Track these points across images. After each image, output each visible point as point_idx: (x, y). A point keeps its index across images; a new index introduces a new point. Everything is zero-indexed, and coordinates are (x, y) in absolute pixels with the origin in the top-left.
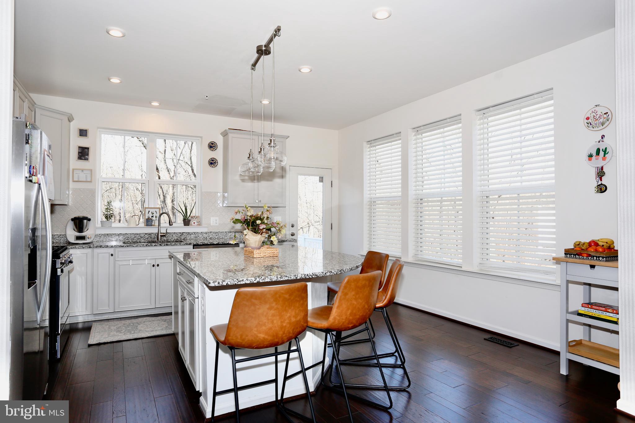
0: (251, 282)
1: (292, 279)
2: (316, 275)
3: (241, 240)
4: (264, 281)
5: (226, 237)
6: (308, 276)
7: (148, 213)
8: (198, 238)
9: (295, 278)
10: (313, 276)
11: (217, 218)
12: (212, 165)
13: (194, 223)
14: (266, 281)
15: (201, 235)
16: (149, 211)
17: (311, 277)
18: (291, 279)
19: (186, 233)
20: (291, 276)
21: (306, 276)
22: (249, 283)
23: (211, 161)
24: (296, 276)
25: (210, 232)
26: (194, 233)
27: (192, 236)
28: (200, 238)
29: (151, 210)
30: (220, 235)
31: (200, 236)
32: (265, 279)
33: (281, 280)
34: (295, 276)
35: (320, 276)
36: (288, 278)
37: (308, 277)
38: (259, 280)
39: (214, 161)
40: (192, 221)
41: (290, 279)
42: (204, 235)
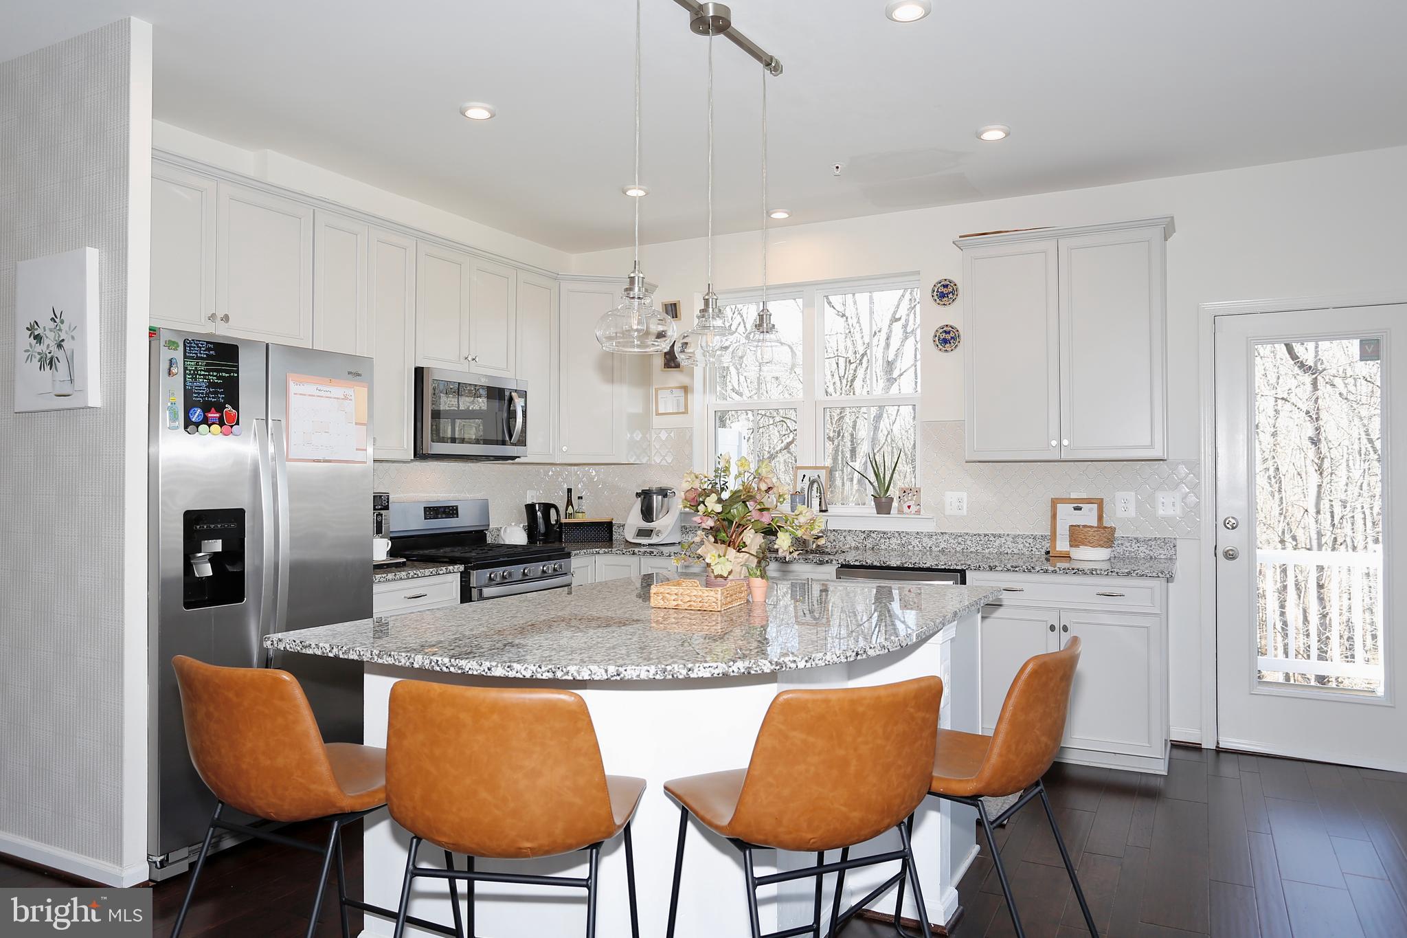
0: (324, 653)
1: (402, 663)
2: (459, 668)
3: (1034, 560)
4: (346, 657)
5: (987, 551)
6: (438, 665)
7: (802, 480)
8: (909, 547)
9: (408, 664)
10: (452, 669)
11: (964, 495)
12: (948, 345)
13: (909, 507)
14: (351, 657)
15: (917, 541)
16: (804, 476)
17: (445, 669)
18: (400, 664)
19: (879, 532)
20: (400, 657)
21: (433, 664)
22: (320, 654)
23: (944, 334)
24: (411, 660)
25: (942, 533)
26: (897, 535)
27: (893, 541)
28: (914, 547)
29: (808, 473)
30: (969, 542)
31: (915, 542)
32: (349, 652)
33: (380, 661)
34: (409, 659)
35: (470, 672)
36: (395, 660)
37: (438, 669)
38: (337, 653)
39: (952, 334)
40: (905, 502)
41: (397, 663)
42: (925, 540)
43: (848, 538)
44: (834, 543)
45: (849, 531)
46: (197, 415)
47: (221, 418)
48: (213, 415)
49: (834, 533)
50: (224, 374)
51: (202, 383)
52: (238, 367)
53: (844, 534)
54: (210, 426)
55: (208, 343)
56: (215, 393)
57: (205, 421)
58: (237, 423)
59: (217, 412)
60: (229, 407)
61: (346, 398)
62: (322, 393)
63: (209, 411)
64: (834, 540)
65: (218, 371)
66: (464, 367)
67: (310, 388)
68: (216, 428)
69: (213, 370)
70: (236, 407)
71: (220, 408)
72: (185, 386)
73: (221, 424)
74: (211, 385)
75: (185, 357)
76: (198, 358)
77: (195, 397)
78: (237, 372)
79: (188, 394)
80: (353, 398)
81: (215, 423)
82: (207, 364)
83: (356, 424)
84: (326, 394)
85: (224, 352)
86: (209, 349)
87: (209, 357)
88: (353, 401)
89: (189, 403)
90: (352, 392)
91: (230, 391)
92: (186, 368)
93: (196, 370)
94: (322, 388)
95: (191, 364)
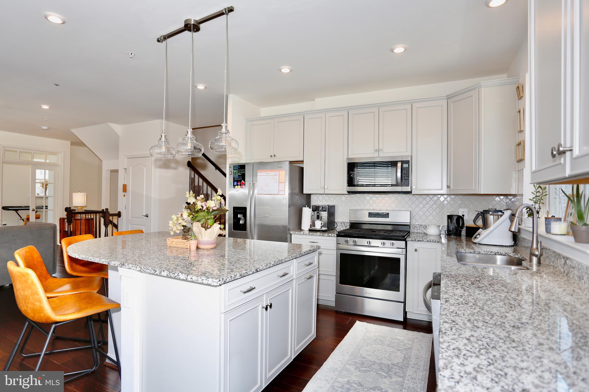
46: (235, 183)
47: (241, 184)
48: (239, 183)
50: (242, 173)
51: (237, 175)
52: (245, 170)
54: (238, 186)
55: (238, 165)
56: (240, 178)
57: (237, 185)
58: (245, 185)
61: (275, 175)
62: (266, 175)
66: (376, 155)
67: (264, 174)
68: (239, 186)
69: (239, 172)
70: (244, 181)
71: (240, 181)
73: (241, 185)
74: (239, 176)
76: (236, 170)
77: (235, 179)
78: (245, 172)
79: (234, 178)
80: (278, 175)
81: (239, 185)
82: (238, 171)
83: (279, 183)
84: (268, 175)
85: (242, 167)
86: (238, 167)
87: (239, 169)
88: (278, 176)
89: (234, 181)
90: (278, 173)
91: (243, 177)
92: (234, 173)
93: (236, 172)
94: (267, 173)
95: (235, 171)
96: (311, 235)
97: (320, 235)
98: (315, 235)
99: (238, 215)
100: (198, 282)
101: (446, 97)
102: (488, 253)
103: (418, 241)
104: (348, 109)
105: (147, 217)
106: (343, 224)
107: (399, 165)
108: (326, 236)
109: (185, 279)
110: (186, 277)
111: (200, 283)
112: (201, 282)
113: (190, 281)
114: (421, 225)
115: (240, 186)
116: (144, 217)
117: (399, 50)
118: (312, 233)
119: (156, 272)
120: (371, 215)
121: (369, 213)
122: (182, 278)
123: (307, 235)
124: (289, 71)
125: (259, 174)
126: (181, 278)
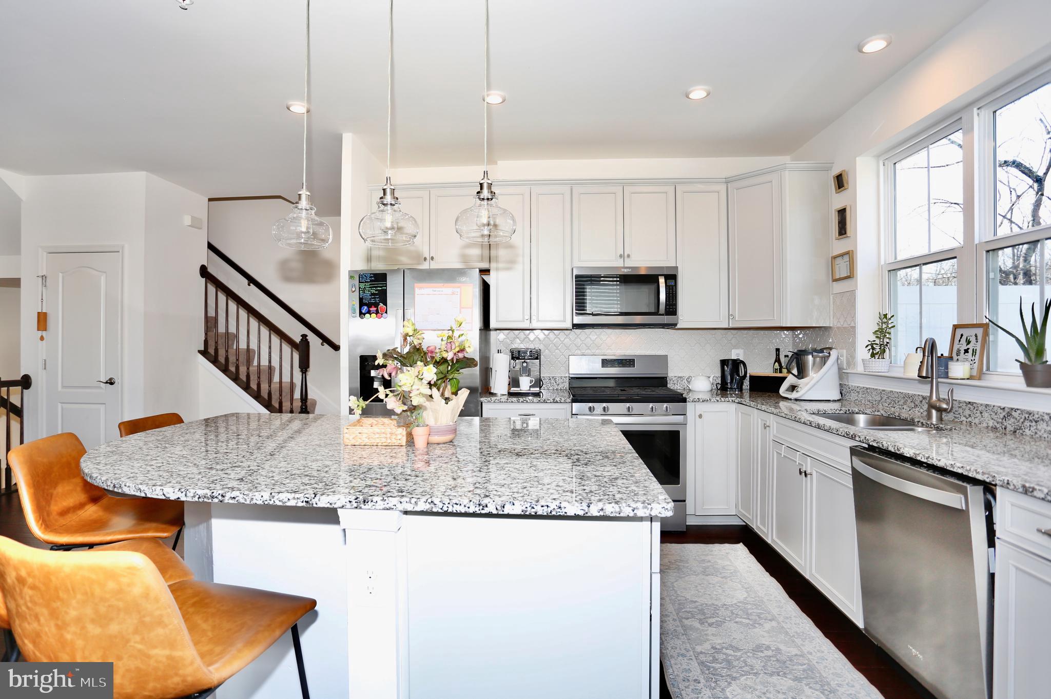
7: (960, 341)
16: (962, 335)
43: (986, 415)
44: (970, 419)
45: (987, 406)
46: (365, 309)
48: (373, 309)
49: (969, 406)
50: (379, 289)
51: (368, 293)
52: (386, 284)
53: (980, 409)
54: (370, 314)
55: (370, 274)
56: (375, 298)
57: (369, 312)
58: (386, 312)
59: (375, 307)
60: (381, 305)
61: (453, 293)
62: (435, 293)
63: (371, 307)
64: (970, 415)
65: (376, 287)
66: (620, 263)
67: (429, 290)
68: (374, 315)
69: (373, 287)
70: (385, 304)
71: (376, 305)
72: (359, 296)
73: (377, 312)
74: (372, 294)
75: (360, 282)
76: (366, 282)
77: (364, 301)
78: (386, 286)
79: (361, 300)
80: (459, 293)
81: (373, 313)
82: (370, 285)
83: (461, 308)
84: (439, 293)
85: (380, 278)
86: (371, 277)
87: (371, 281)
88: (459, 295)
89: (362, 304)
90: (458, 290)
91: (382, 297)
92: (360, 288)
93: (365, 288)
94: (436, 289)
95: (362, 285)
96: (522, 402)
97: (539, 401)
98: (529, 401)
99: (372, 371)
100: (622, 515)
101: (724, 180)
102: (836, 412)
103: (703, 402)
104: (573, 184)
105: (112, 384)
106: (553, 381)
107: (662, 280)
108: (551, 402)
109: (581, 513)
110: (586, 509)
111: (627, 519)
112: (631, 514)
113: (596, 517)
114: (679, 377)
115: (376, 314)
116: (103, 385)
117: (698, 94)
118: (524, 399)
119: (486, 509)
120: (605, 363)
121: (603, 360)
122: (571, 512)
123: (515, 402)
124: (501, 100)
125: (417, 291)
126: (568, 514)
